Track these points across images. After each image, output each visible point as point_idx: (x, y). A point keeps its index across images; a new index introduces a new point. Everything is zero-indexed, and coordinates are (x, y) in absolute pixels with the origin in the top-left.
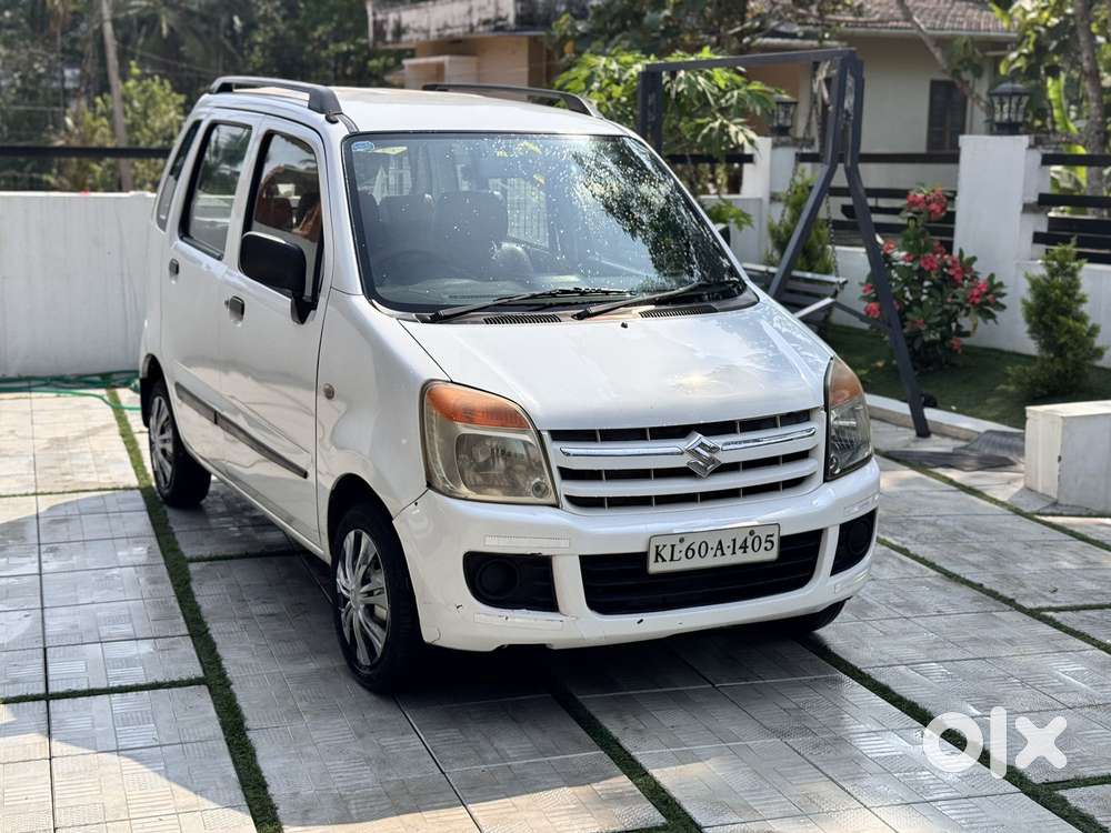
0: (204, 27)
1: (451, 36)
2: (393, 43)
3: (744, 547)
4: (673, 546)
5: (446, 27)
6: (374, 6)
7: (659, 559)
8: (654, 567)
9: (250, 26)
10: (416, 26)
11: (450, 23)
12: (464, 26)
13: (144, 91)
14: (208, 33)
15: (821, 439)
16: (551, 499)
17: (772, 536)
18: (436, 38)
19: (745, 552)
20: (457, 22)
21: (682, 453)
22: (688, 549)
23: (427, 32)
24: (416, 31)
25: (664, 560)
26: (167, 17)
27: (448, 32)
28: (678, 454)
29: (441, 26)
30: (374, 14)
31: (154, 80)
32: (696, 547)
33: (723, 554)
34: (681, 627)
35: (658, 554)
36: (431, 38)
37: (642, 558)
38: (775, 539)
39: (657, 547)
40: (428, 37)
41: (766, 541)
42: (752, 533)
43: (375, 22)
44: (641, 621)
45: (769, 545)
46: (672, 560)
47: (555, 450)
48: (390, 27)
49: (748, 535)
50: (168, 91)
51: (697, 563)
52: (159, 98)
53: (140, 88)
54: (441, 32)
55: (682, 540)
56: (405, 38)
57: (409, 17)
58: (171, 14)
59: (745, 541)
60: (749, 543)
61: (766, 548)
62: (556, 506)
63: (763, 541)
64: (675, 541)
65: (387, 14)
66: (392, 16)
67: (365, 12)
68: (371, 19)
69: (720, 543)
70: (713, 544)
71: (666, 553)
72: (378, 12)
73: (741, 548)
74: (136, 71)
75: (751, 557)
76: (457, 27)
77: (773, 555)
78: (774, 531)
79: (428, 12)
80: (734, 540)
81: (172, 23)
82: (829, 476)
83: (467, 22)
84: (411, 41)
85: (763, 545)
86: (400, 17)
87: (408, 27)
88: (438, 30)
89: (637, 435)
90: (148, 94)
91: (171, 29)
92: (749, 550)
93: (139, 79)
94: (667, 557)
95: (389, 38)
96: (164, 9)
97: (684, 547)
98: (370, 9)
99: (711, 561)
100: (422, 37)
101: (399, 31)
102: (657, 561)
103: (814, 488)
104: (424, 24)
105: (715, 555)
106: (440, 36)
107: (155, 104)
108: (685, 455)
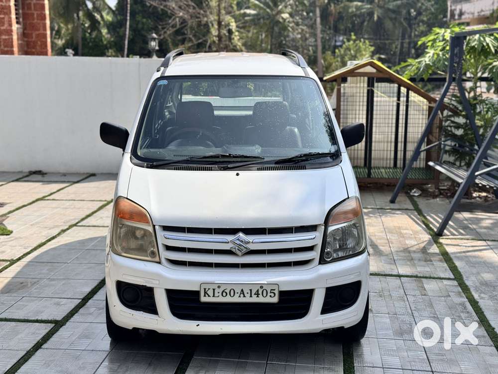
0: (393, 16)
1: (484, 15)
2: (458, 19)
3: (257, 294)
4: (214, 290)
5: (482, 11)
6: (451, 2)
7: (206, 295)
8: (204, 299)
9: (419, 13)
10: (468, 11)
11: (484, 9)
12: (490, 10)
13: (356, 46)
14: (395, 19)
15: (319, 242)
16: (157, 259)
17: (274, 290)
18: (477, 17)
19: (258, 297)
20: (487, 9)
21: (228, 243)
22: (223, 292)
23: (473, 14)
24: (468, 14)
25: (209, 296)
26: (378, 12)
27: (483, 13)
28: (226, 243)
29: (480, 10)
30: (451, 6)
31: (360, 41)
32: (228, 291)
33: (244, 296)
34: (222, 330)
35: (205, 293)
36: (475, 17)
37: (197, 294)
38: (277, 292)
39: (205, 289)
40: (474, 16)
41: (271, 292)
42: (261, 287)
43: (451, 10)
44: (199, 325)
45: (272, 295)
46: (214, 296)
47: (161, 236)
48: (457, 12)
49: (259, 288)
50: (367, 46)
51: (228, 299)
52: (362, 49)
53: (355, 45)
54: (480, 13)
55: (219, 287)
56: (463, 17)
57: (466, 7)
58: (380, 11)
59: (258, 291)
60: (260, 292)
61: (270, 296)
62: (159, 263)
63: (269, 292)
64: (215, 287)
65: (456, 6)
66: (458, 7)
67: (447, 5)
68: (449, 9)
69: (242, 290)
70: (238, 290)
71: (210, 292)
72: (452, 5)
73: (255, 294)
74: (353, 37)
75: (261, 299)
76: (487, 11)
77: (275, 300)
78: (276, 287)
79: (474, 4)
80: (251, 290)
81: (380, 15)
82: (322, 261)
83: (492, 8)
84: (466, 18)
85: (269, 294)
86: (462, 8)
87: (465, 12)
88: (478, 13)
89: (208, 231)
90: (357, 47)
91: (378, 17)
92: (261, 296)
93: (355, 41)
94: (211, 294)
95: (456, 17)
96: (377, 8)
97: (221, 290)
98: (449, 4)
99: (236, 299)
100: (471, 16)
101: (461, 14)
102: (205, 296)
103: (312, 266)
104: (472, 11)
105: (240, 297)
106: (479, 15)
107: (360, 52)
108: (230, 244)
